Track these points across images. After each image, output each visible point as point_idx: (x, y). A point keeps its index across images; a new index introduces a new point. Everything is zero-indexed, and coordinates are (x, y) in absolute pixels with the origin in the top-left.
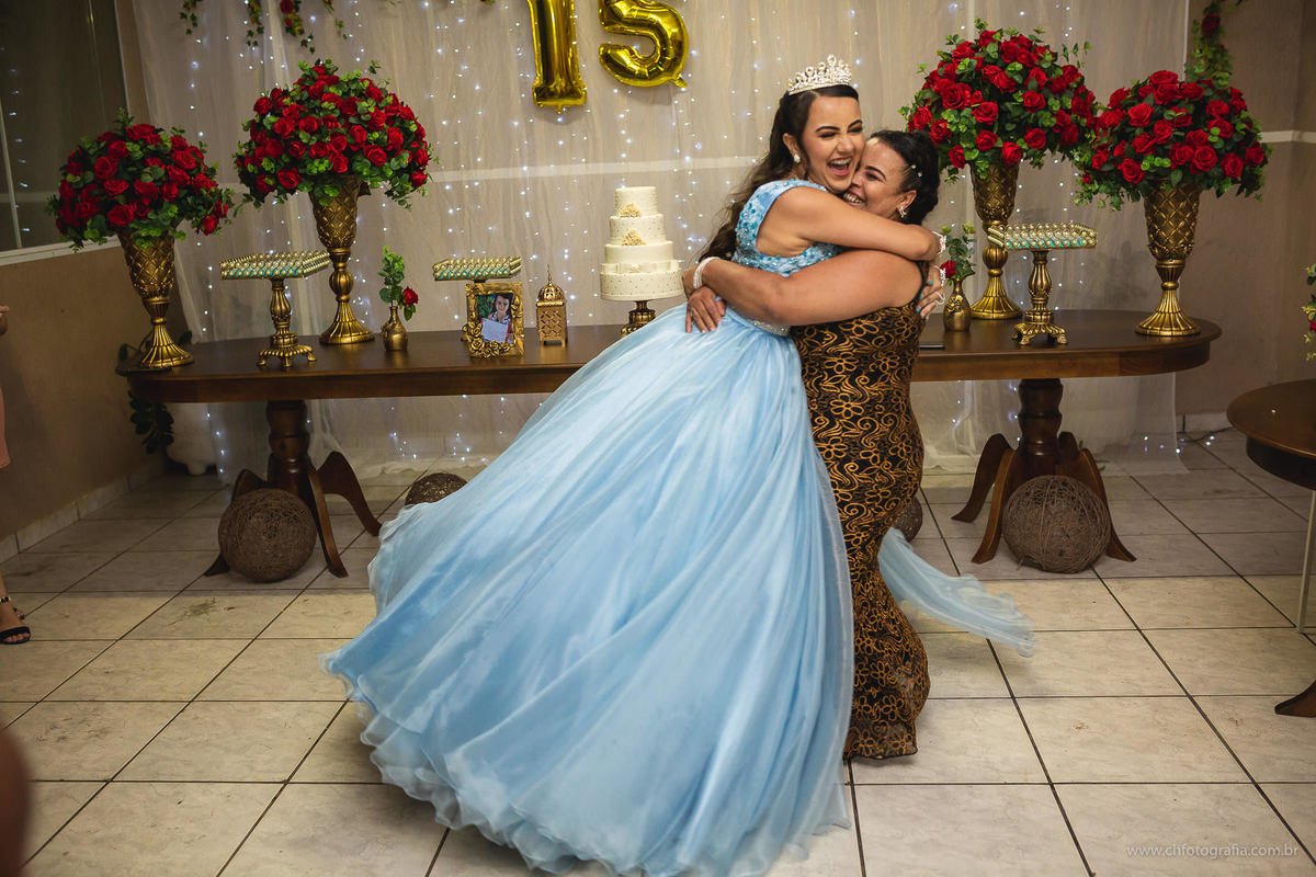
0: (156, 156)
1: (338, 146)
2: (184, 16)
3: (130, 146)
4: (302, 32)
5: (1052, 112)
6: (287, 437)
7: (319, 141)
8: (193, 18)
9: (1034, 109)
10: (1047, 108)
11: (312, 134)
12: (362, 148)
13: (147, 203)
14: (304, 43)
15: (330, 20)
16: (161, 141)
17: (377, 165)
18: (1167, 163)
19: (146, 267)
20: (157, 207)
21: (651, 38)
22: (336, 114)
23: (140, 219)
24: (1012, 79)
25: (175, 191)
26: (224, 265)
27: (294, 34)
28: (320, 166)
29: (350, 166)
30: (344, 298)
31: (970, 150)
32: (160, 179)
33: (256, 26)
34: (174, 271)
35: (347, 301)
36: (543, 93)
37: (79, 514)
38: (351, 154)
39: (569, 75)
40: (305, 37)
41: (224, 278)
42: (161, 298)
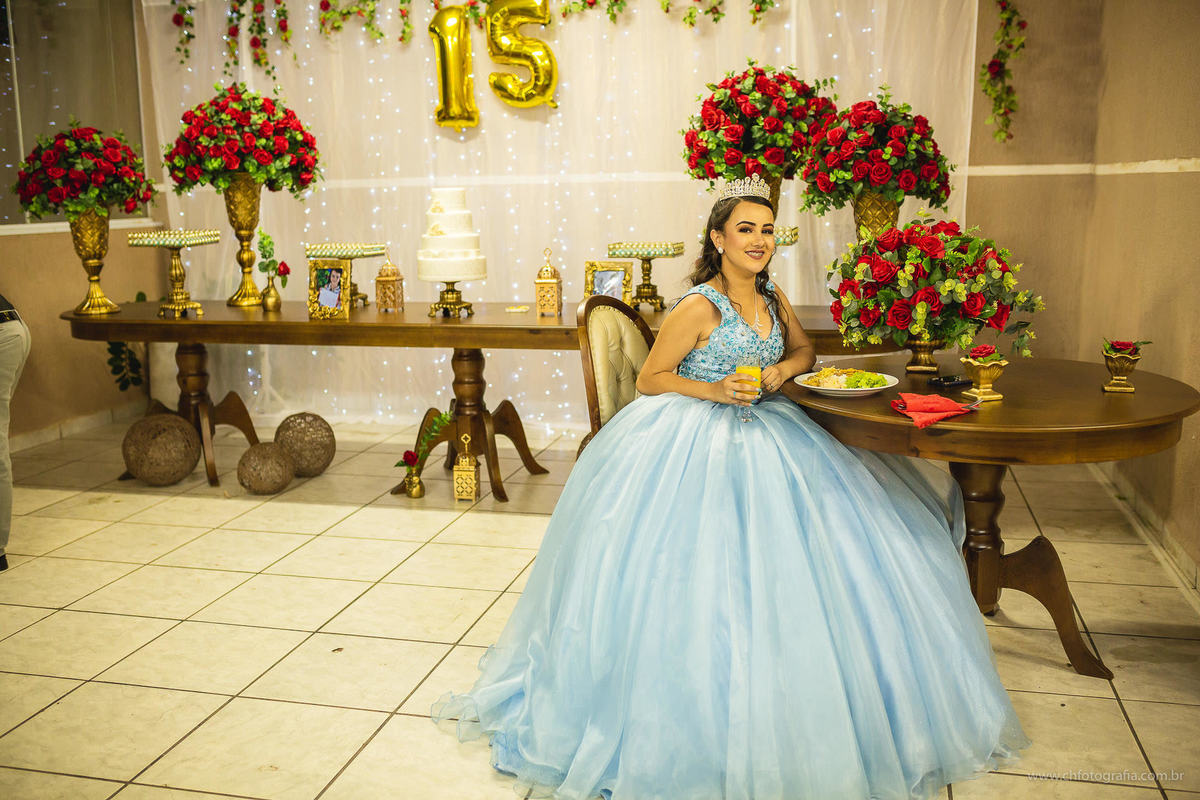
0: (92, 152)
1: (231, 149)
2: (178, 50)
3: (68, 143)
4: (267, 63)
5: (788, 134)
6: (192, 375)
7: (215, 145)
8: (186, 51)
9: (772, 131)
10: (783, 131)
11: (211, 139)
12: (250, 150)
13: (78, 186)
14: (268, 73)
15: (289, 54)
16: (93, 140)
17: (262, 164)
18: (848, 176)
19: (83, 236)
20: (85, 190)
21: (528, 67)
22: (233, 124)
23: (72, 198)
24: (754, 107)
25: (102, 178)
26: (130, 236)
27: (260, 65)
28: (214, 164)
29: (242, 165)
30: (247, 270)
31: (719, 164)
32: (89, 169)
33: (233, 59)
34: (106, 241)
35: (250, 273)
36: (444, 115)
37: (61, 434)
38: (242, 156)
39: (464, 99)
40: (269, 68)
41: (132, 245)
42: (96, 261)
